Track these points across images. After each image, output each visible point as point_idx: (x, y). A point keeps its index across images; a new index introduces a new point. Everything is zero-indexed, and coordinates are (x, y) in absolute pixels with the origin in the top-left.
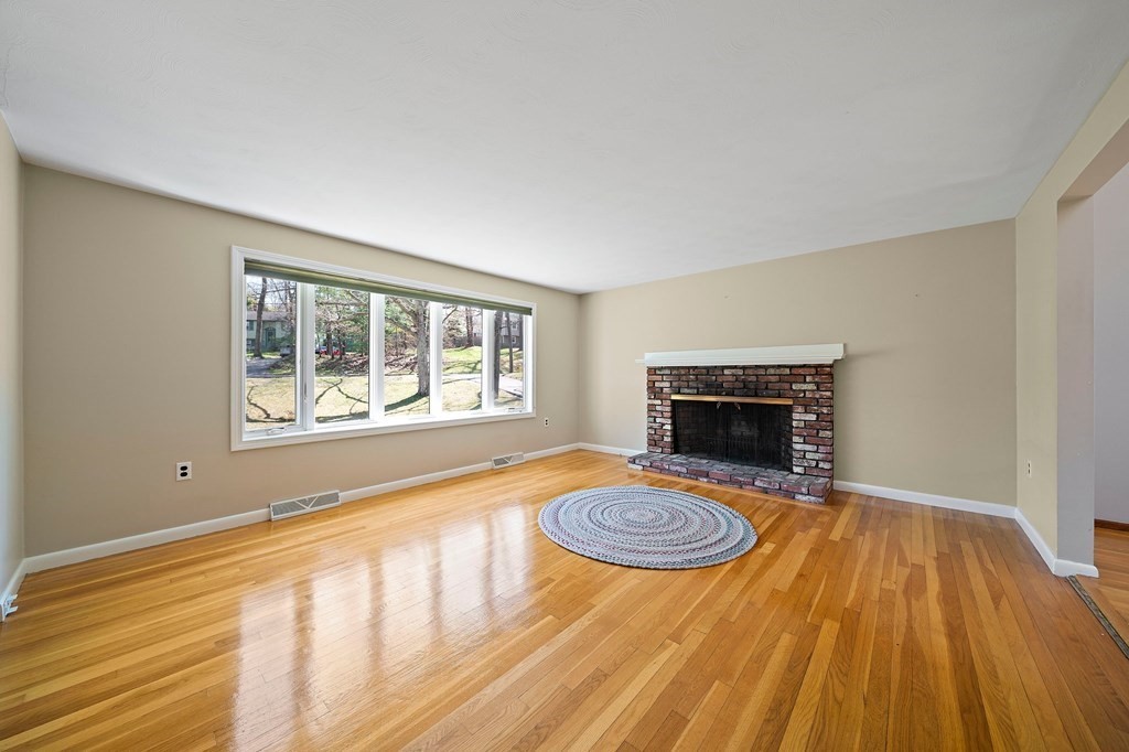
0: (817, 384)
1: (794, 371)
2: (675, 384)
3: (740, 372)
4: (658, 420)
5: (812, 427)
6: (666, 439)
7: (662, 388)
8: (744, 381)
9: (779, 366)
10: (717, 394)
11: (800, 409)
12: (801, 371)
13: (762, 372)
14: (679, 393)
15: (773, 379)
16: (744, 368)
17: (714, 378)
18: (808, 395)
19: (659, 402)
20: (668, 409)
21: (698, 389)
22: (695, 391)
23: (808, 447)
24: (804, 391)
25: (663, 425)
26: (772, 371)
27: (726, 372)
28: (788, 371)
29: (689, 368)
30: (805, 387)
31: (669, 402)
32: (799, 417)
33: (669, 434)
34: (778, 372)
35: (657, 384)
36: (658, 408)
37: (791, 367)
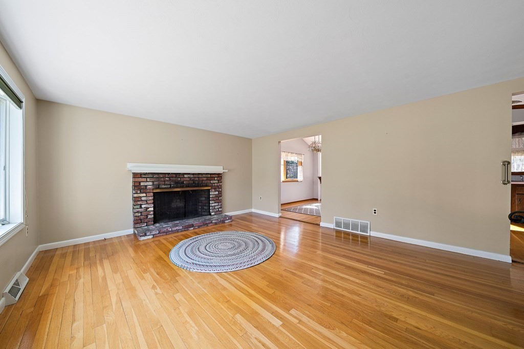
0: (218, 180)
1: (212, 176)
2: (156, 183)
3: (192, 176)
4: (143, 206)
5: (217, 197)
6: (149, 217)
7: (146, 186)
8: (193, 180)
9: (207, 174)
10: (180, 187)
11: (213, 190)
12: (214, 176)
13: (200, 176)
14: (159, 188)
15: (205, 179)
16: (193, 174)
17: (179, 179)
18: (216, 185)
19: (144, 195)
20: (151, 198)
21: (170, 185)
22: (169, 186)
23: (216, 204)
24: (214, 183)
25: (148, 208)
26: (204, 176)
27: (185, 176)
28: (209, 176)
29: (165, 174)
30: (215, 182)
31: (152, 194)
32: (213, 193)
33: (152, 213)
34: (206, 176)
35: (142, 184)
36: (143, 199)
37: (211, 174)
